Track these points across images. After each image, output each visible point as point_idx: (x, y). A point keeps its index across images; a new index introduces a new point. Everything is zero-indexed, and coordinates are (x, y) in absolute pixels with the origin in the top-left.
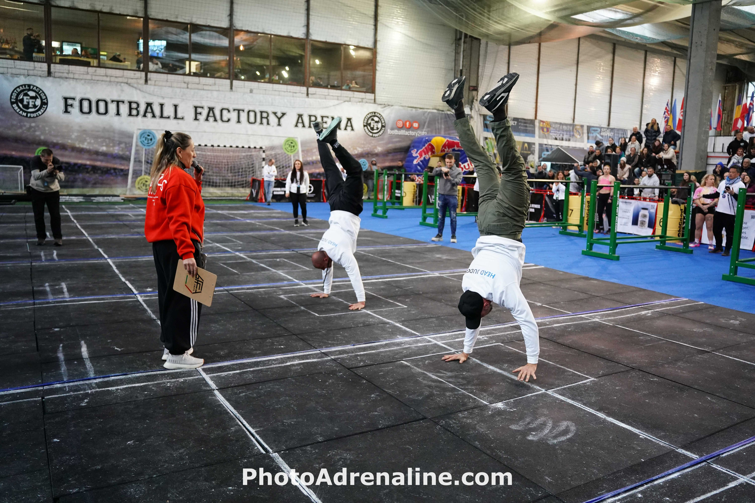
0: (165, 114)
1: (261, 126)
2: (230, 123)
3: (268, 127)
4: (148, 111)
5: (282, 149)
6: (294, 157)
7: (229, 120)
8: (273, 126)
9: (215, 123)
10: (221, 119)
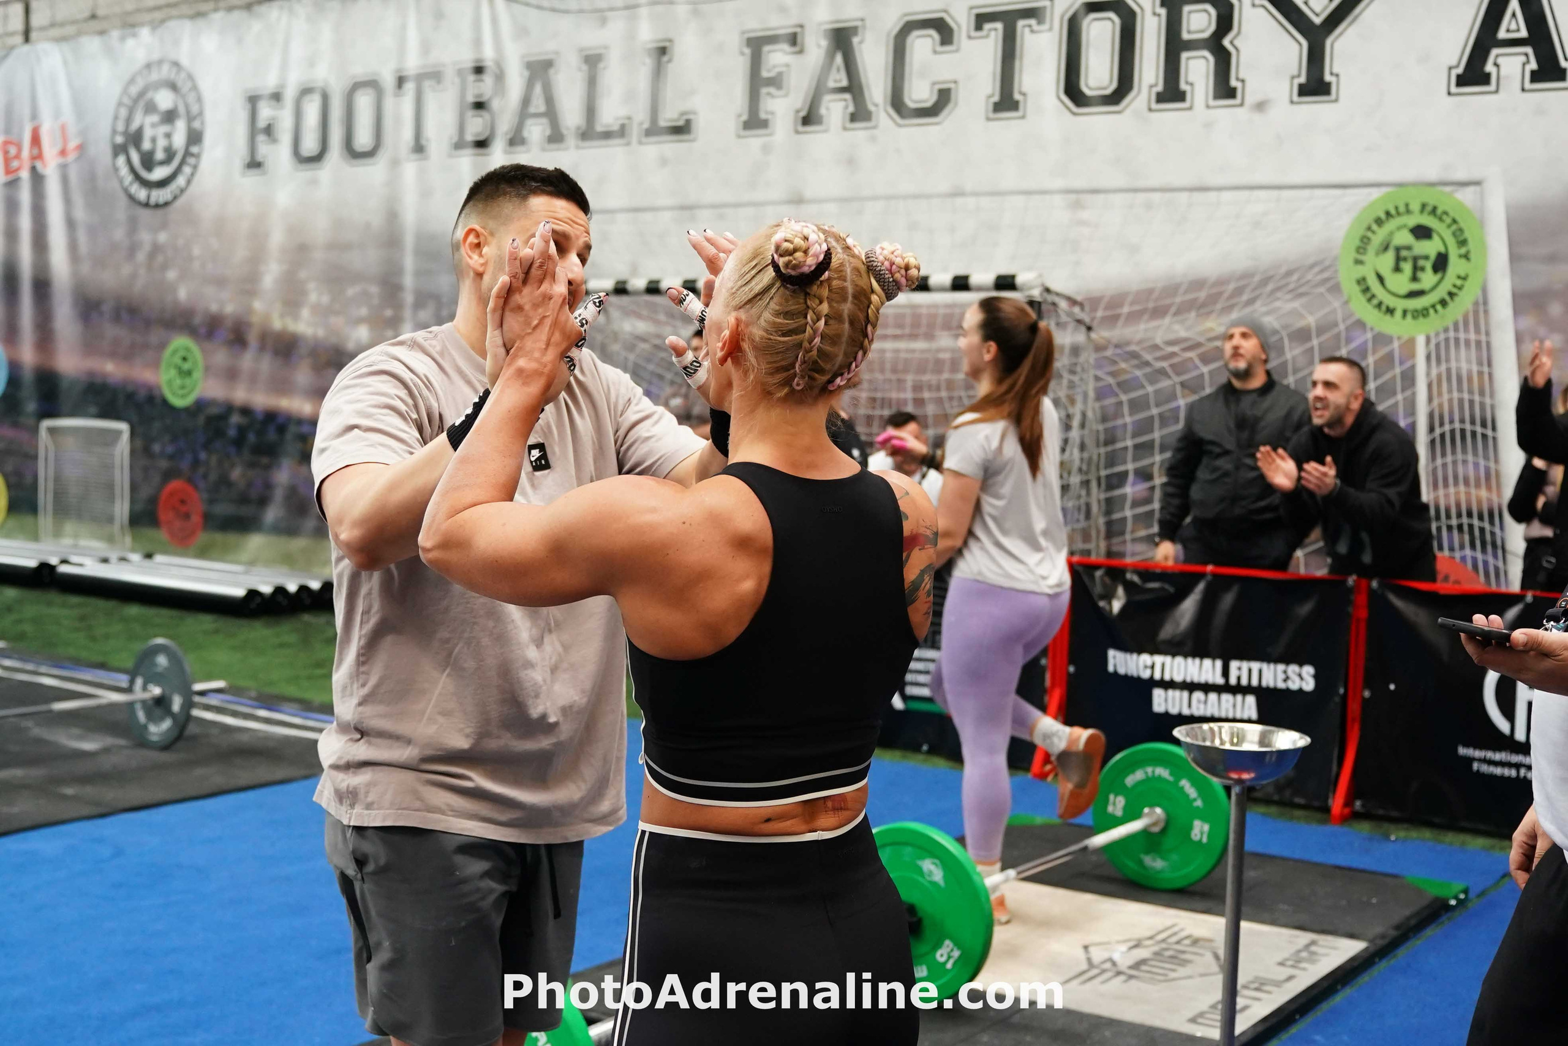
0: (609, 115)
1: (1171, 116)
2: (949, 119)
3: (1225, 114)
4: (532, 110)
5: (1336, 289)
6: (1436, 356)
7: (944, 98)
8: (1261, 106)
9: (859, 134)
10: (897, 103)
